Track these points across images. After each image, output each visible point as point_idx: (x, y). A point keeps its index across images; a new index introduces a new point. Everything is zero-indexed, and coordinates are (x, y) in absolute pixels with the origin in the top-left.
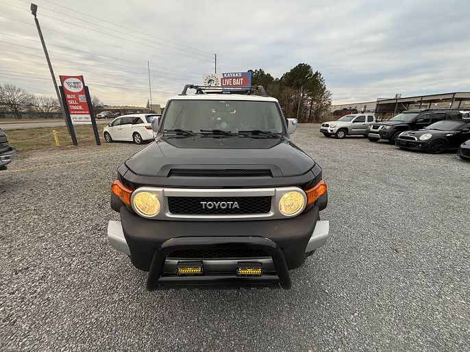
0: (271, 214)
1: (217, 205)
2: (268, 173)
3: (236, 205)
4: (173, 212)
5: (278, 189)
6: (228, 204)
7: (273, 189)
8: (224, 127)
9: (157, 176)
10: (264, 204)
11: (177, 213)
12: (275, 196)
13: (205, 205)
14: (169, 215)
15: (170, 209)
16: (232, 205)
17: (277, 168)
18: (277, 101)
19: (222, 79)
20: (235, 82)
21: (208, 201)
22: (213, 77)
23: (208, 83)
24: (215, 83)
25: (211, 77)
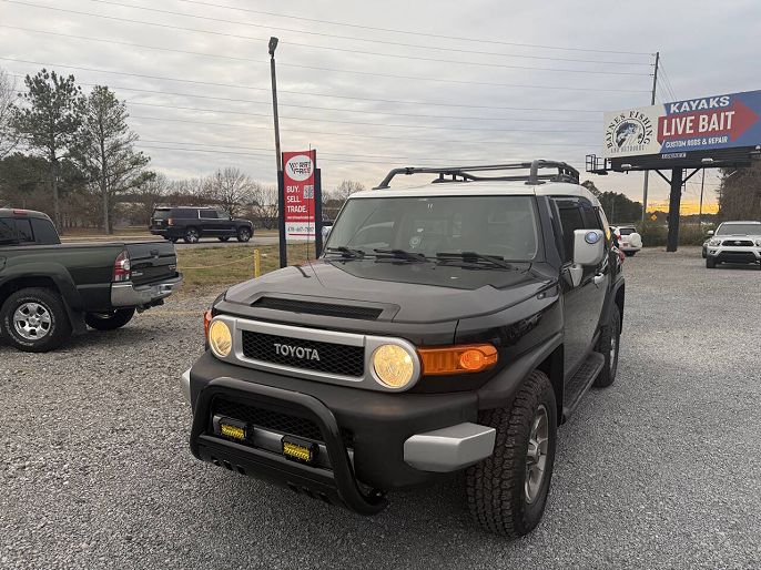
1: (292, 351)
3: (316, 355)
5: (368, 337)
6: (305, 352)
7: (362, 336)
9: (242, 304)
10: (353, 360)
11: (252, 357)
13: (280, 348)
14: (240, 356)
15: (243, 350)
16: (311, 353)
19: (661, 120)
20: (705, 123)
21: (282, 344)
22: (633, 117)
23: (618, 133)
24: (639, 131)
25: (627, 116)
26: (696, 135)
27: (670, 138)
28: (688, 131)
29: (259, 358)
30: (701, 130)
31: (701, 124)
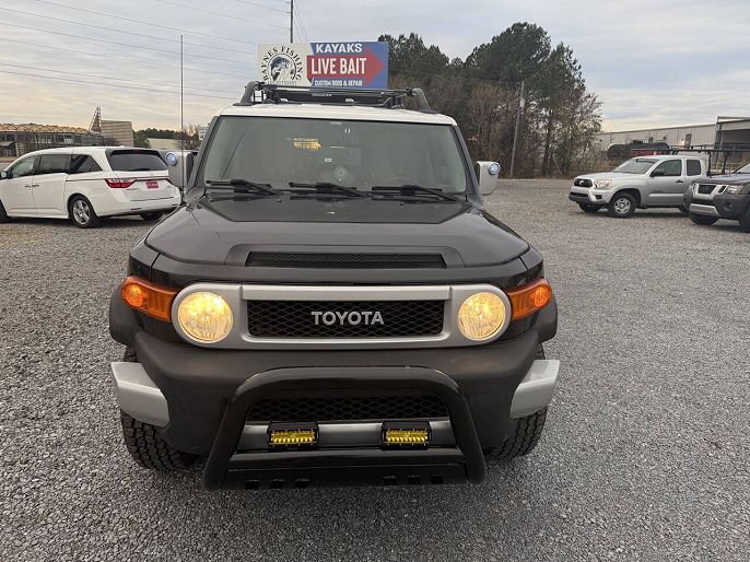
0: (445, 336)
1: (342, 318)
2: (437, 260)
3: (378, 318)
4: (254, 332)
5: (455, 288)
6: (363, 317)
7: (447, 288)
8: (341, 177)
9: (225, 264)
10: (430, 315)
11: (265, 334)
12: (450, 300)
13: (320, 317)
14: (247, 338)
15: (250, 326)
16: (371, 317)
17: (453, 251)
18: (455, 123)
19: (309, 58)
20: (345, 66)
21: (324, 311)
22: (285, 51)
23: (273, 67)
24: (291, 67)
25: (279, 51)
26: (338, 77)
27: (318, 77)
28: (332, 72)
29: (282, 334)
30: (342, 72)
31: (342, 66)
